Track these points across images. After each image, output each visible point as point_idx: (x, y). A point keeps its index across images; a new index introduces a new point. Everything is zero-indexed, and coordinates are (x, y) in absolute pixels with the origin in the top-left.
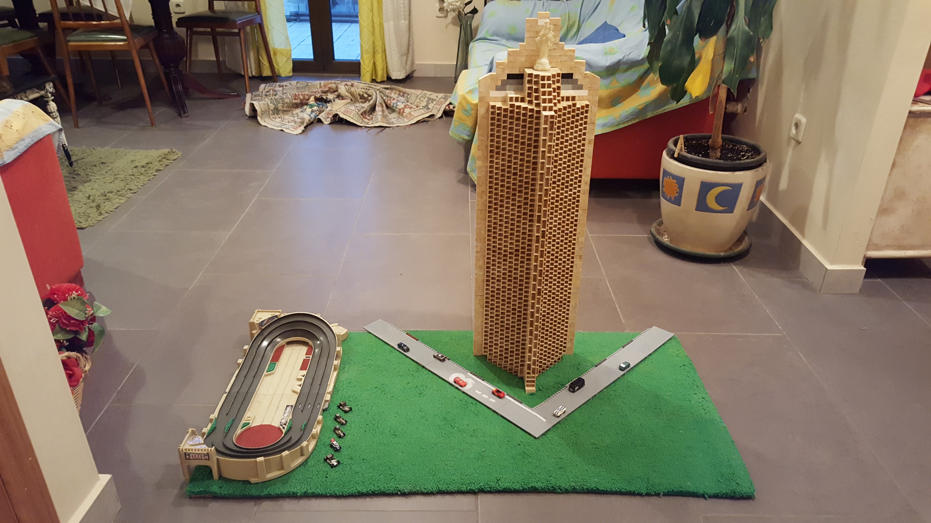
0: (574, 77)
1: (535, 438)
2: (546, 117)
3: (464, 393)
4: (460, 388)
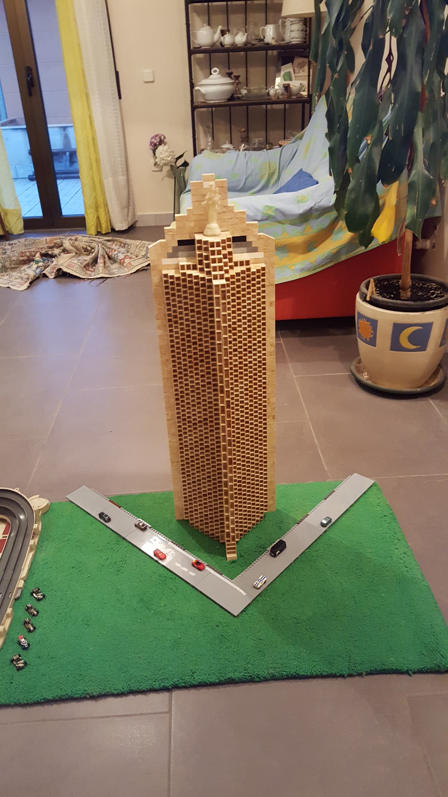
0: (248, 240)
1: (234, 616)
2: (217, 286)
3: (163, 566)
4: (160, 561)
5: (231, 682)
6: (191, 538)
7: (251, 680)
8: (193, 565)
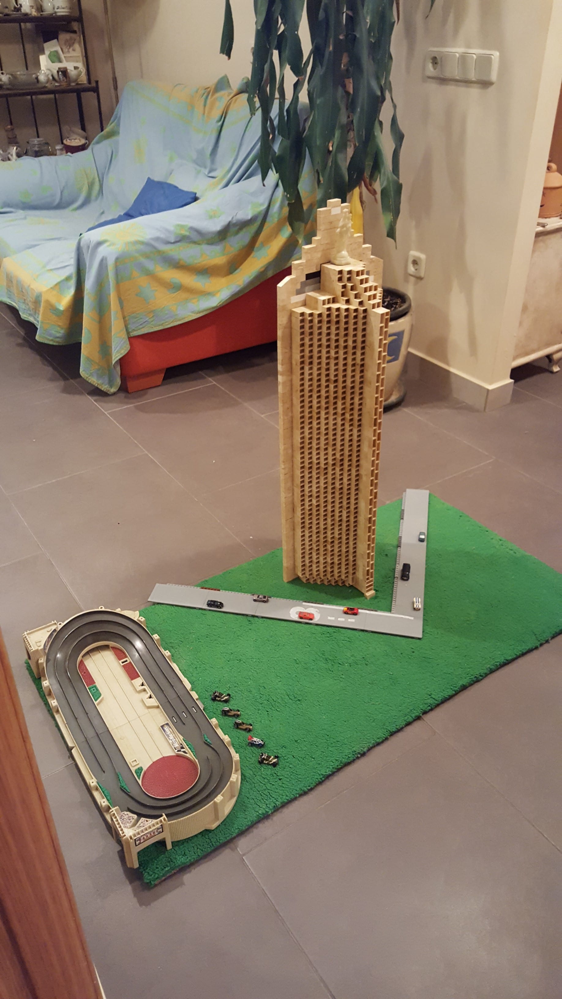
1: (419, 639)
3: (317, 625)
4: (311, 622)
5: (464, 688)
6: (318, 593)
7: (477, 681)
8: (346, 613)
